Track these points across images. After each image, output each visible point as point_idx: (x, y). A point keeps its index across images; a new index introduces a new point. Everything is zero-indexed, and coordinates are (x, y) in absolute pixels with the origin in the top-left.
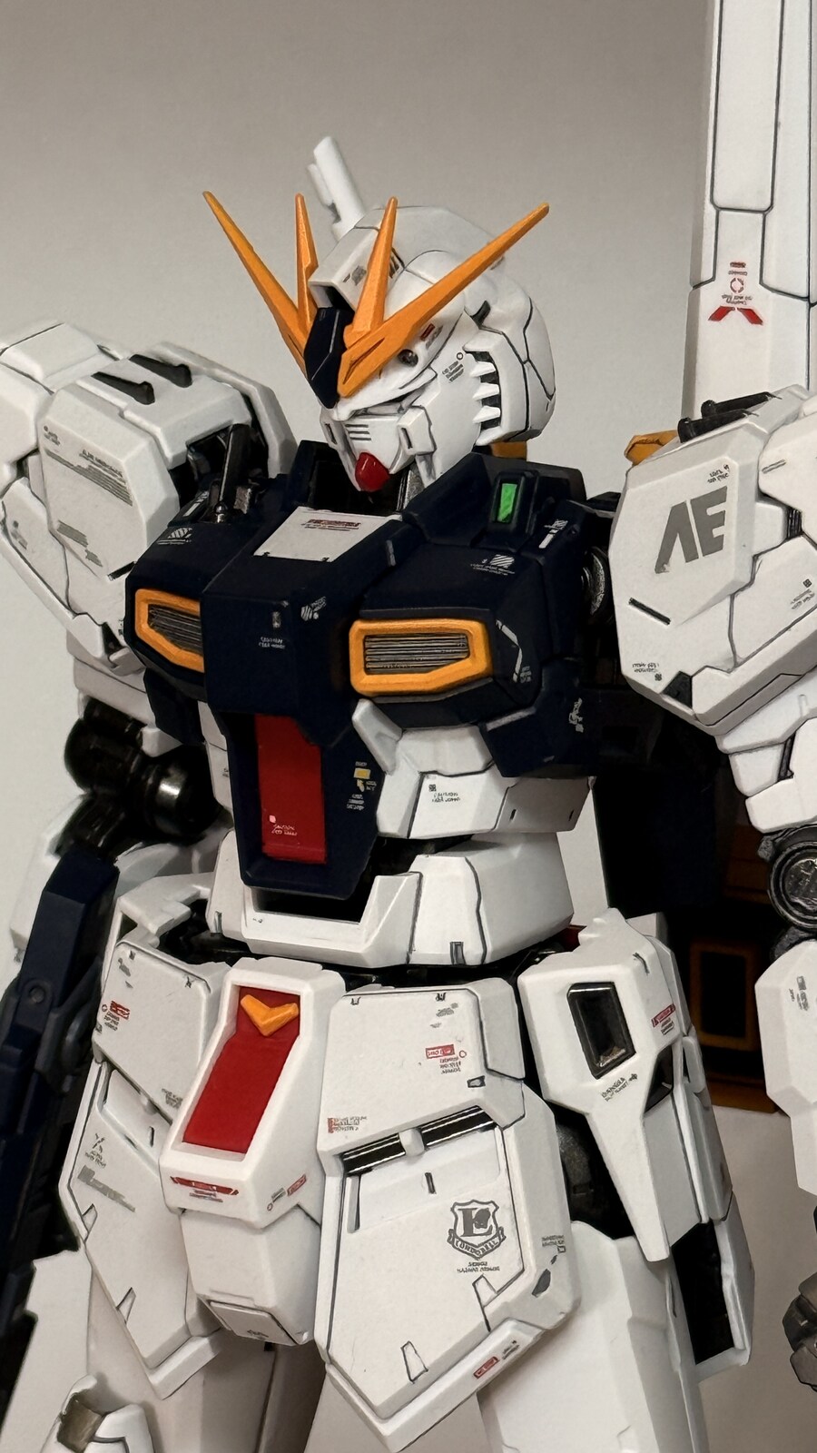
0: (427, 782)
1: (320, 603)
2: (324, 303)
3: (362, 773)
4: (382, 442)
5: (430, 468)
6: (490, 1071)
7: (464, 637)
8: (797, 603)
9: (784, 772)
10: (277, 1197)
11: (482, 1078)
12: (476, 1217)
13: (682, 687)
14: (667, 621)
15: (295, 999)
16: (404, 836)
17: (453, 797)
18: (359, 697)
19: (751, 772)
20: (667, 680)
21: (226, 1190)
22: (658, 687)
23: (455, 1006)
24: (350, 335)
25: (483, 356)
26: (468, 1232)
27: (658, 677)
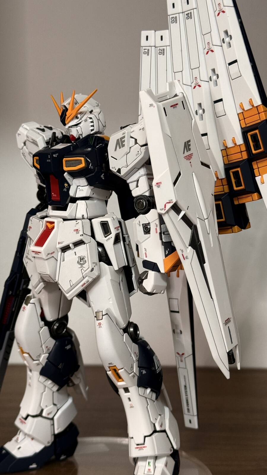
0: (78, 188)
1: (57, 154)
2: (64, 108)
3: (66, 185)
4: (74, 132)
5: (82, 136)
6: (84, 234)
7: (81, 160)
8: (137, 155)
9: (137, 186)
10: (48, 254)
11: (83, 235)
12: (82, 258)
13: (119, 171)
14: (117, 159)
15: (53, 223)
16: (75, 197)
17: (82, 190)
18: (65, 172)
19: (132, 186)
20: (117, 170)
21: (39, 253)
22: (115, 171)
23: (79, 223)
24: (67, 113)
25: (91, 118)
26: (81, 261)
27: (115, 169)
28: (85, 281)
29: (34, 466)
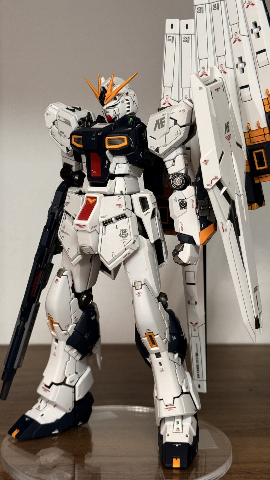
0: (117, 165)
1: (101, 133)
2: (102, 90)
3: (107, 162)
4: (111, 113)
5: (119, 117)
6: (126, 208)
7: (123, 139)
8: (176, 135)
9: (174, 164)
10: (92, 227)
11: (125, 209)
12: (124, 232)
13: (157, 150)
14: (155, 139)
15: (96, 198)
16: (114, 174)
17: (121, 168)
18: (107, 149)
19: (168, 164)
20: (155, 149)
21: (84, 226)
22: (154, 150)
23: (121, 198)
24: (106, 95)
25: (127, 100)
26: (123, 234)
27: (154, 148)
28: (127, 253)
29: (56, 432)
